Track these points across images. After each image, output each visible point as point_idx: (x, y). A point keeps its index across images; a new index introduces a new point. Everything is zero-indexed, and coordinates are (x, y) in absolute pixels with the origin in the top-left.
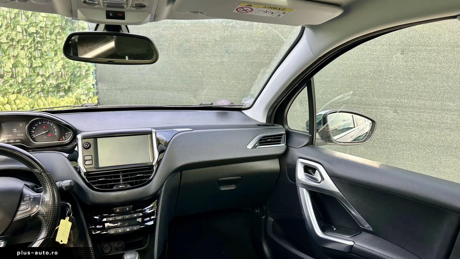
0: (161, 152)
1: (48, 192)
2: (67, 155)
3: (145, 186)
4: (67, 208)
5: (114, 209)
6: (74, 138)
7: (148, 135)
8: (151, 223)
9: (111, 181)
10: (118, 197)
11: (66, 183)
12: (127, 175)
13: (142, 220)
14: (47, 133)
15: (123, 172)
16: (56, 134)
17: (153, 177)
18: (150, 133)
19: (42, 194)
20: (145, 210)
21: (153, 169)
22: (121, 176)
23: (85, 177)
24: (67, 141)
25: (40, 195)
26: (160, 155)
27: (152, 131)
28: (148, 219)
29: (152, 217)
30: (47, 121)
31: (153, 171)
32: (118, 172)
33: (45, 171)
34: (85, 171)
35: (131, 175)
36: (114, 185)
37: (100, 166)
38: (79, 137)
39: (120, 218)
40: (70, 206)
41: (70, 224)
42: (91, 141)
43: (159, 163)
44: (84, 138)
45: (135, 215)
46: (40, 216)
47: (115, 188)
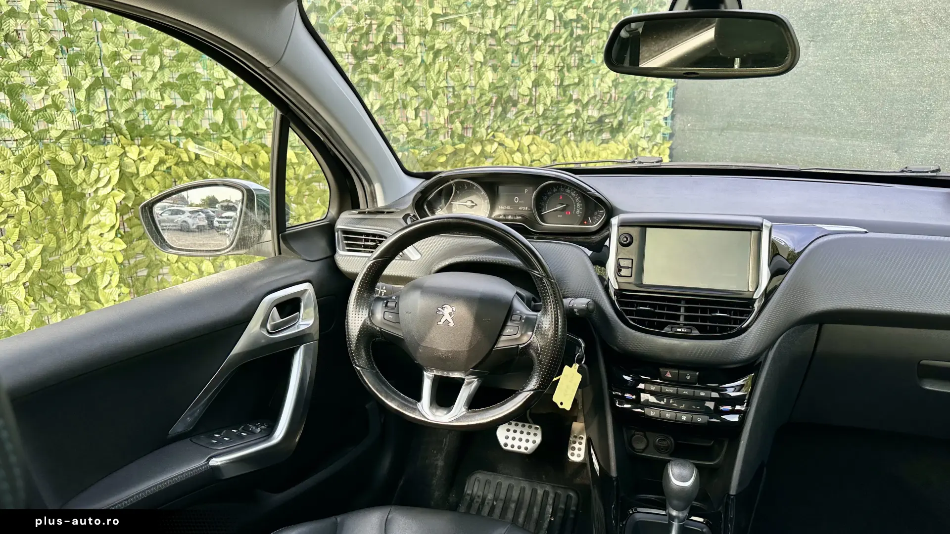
0: (777, 272)
1: (550, 313)
2: (590, 253)
3: (731, 340)
4: (577, 348)
5: (661, 370)
6: (607, 224)
7: (753, 232)
8: (735, 418)
9: (661, 316)
10: (671, 350)
11: (580, 303)
12: (695, 310)
13: (716, 407)
14: (564, 209)
15: (688, 301)
16: (578, 212)
17: (750, 323)
18: (758, 228)
19: (539, 314)
20: (725, 389)
21: (753, 307)
22: (682, 310)
23: (614, 298)
24: (594, 227)
25: (537, 315)
26: (775, 279)
27: (762, 225)
28: (729, 408)
29: (738, 407)
30: (567, 187)
31: (750, 313)
32: (678, 301)
33: (548, 277)
34: (617, 288)
35: (704, 311)
36: (666, 324)
37: (644, 283)
38: (615, 221)
39: (672, 391)
40: (583, 345)
41: (579, 377)
42: (634, 232)
43: (768, 295)
44: (622, 225)
45: (702, 394)
46: (532, 351)
47: (667, 330)
